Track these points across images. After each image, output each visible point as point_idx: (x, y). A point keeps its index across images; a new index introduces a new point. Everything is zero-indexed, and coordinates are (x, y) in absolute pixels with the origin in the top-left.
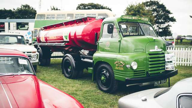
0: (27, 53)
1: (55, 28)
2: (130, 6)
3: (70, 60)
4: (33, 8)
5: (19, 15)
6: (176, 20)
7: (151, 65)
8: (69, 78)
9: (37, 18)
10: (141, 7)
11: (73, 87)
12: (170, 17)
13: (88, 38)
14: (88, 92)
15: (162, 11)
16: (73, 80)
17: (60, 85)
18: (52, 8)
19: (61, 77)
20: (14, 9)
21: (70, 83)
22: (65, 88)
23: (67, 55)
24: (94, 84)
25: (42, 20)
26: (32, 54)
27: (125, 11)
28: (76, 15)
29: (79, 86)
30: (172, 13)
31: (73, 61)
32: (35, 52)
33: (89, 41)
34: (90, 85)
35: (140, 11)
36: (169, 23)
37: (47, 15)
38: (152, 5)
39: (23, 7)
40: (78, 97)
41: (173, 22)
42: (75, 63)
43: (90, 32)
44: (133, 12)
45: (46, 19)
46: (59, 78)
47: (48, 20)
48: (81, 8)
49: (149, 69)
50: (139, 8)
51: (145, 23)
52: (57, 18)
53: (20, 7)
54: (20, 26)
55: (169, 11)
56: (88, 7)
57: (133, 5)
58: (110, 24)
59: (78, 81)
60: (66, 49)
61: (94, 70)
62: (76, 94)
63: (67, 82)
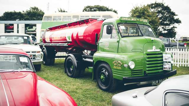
0: (32, 52)
1: (59, 29)
2: (135, 8)
3: (72, 59)
4: (41, 11)
5: (27, 17)
6: (181, 22)
7: (148, 64)
8: (71, 77)
9: (44, 20)
10: (146, 9)
11: (74, 85)
12: (175, 19)
13: (90, 39)
14: (88, 90)
15: (167, 13)
16: (75, 79)
17: (62, 83)
18: (59, 10)
19: (64, 76)
20: (24, 12)
21: (72, 82)
22: (66, 86)
23: (70, 54)
24: (94, 83)
25: (49, 21)
26: (37, 54)
27: (130, 13)
28: (81, 17)
29: (79, 84)
30: (177, 15)
31: (75, 61)
32: (39, 52)
33: (91, 41)
34: (91, 84)
35: (144, 13)
36: (174, 24)
37: (54, 17)
38: (157, 7)
39: (31, 9)
40: (78, 95)
41: (178, 24)
42: (77, 62)
43: (92, 32)
44: (138, 13)
45: (52, 21)
46: (62, 77)
47: (54, 21)
48: (88, 10)
49: (147, 69)
50: (144, 10)
51: (143, 25)
52: (63, 20)
53: (29, 10)
54: (28, 27)
55: (174, 13)
56: (94, 9)
57: (138, 7)
58: (110, 25)
59: (80, 80)
60: (70, 49)
61: (94, 70)
62: (76, 92)
63: (69, 81)
